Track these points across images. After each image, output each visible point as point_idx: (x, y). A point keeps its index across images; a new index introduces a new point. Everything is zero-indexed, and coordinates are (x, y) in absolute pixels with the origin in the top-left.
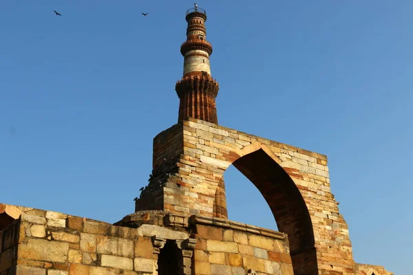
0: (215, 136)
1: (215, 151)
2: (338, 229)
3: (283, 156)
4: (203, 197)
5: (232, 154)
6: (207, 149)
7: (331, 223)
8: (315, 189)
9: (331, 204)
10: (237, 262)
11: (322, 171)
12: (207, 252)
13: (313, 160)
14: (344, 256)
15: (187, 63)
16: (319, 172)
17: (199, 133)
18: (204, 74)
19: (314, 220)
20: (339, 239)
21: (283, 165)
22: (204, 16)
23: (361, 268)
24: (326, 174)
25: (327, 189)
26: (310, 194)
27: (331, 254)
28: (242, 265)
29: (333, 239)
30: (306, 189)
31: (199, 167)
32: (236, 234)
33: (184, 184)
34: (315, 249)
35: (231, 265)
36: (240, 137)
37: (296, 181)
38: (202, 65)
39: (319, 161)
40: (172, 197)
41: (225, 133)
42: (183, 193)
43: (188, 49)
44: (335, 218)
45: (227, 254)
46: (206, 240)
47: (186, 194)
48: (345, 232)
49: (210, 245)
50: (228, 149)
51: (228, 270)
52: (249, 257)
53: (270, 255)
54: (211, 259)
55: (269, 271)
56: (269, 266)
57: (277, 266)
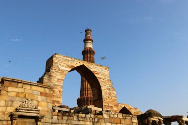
0: (65, 60)
1: (65, 65)
2: (112, 92)
3: (92, 67)
4: (59, 80)
5: (71, 66)
6: (62, 64)
7: (109, 89)
8: (104, 78)
9: (110, 83)
10: (22, 96)
11: (107, 72)
12: (8, 92)
13: (103, 68)
14: (114, 101)
15: (85, 45)
16: (105, 72)
17: (59, 59)
18: (90, 48)
19: (102, 88)
20: (112, 95)
21: (91, 70)
22: (90, 31)
23: (120, 105)
24: (108, 73)
25: (109, 78)
26: (101, 80)
27: (108, 100)
28: (25, 97)
29: (110, 95)
30: (100, 78)
31: (58, 70)
32: (25, 85)
33: (52, 76)
34: (102, 99)
35: (19, 97)
36: (76, 60)
37: (96, 75)
38: (90, 45)
39: (106, 69)
40: (46, 80)
41: (70, 59)
42: (51, 79)
43: (86, 41)
44: (111, 88)
45: (18, 93)
46: (8, 87)
47: (53, 79)
48: (115, 93)
49: (10, 89)
50: (70, 64)
51: (17, 99)
52: (29, 94)
53: (41, 94)
54: (9, 94)
55: (39, 100)
56: (40, 98)
57: (44, 98)
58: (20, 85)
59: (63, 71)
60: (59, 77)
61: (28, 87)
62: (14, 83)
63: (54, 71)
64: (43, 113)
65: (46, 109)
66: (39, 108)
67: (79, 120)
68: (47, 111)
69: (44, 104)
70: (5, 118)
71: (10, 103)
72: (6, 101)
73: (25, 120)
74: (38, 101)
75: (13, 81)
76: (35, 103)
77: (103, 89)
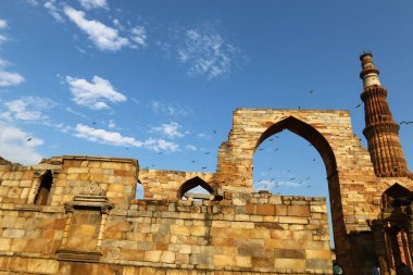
0: (255, 115)
1: (256, 124)
2: (360, 157)
3: (310, 117)
4: (246, 151)
5: (268, 123)
6: (250, 124)
7: (352, 153)
8: (338, 132)
9: (353, 141)
10: (86, 178)
11: (345, 121)
12: (67, 174)
13: (336, 115)
15: (364, 83)
16: (342, 122)
17: (244, 116)
20: (360, 163)
21: (308, 123)
22: (370, 55)
24: (349, 122)
25: (350, 132)
26: (332, 137)
27: (352, 173)
30: (330, 134)
31: (243, 134)
32: (91, 163)
33: (232, 145)
35: (81, 180)
36: (275, 112)
37: (320, 131)
39: (341, 115)
41: (264, 112)
42: (231, 150)
43: (364, 75)
44: (357, 149)
45: (80, 174)
46: (68, 168)
47: (234, 150)
48: (367, 157)
49: (70, 170)
50: (265, 120)
51: (78, 183)
52: (96, 175)
53: (116, 173)
54: (69, 178)
55: (110, 182)
56: (112, 179)
57: (119, 178)
58: (84, 163)
59: (251, 134)
60: (246, 145)
61: (96, 165)
62: (75, 162)
63: (235, 136)
64: (114, 202)
65: (120, 195)
66: (109, 195)
67: (177, 211)
68: (122, 198)
69: (117, 187)
70: (60, 210)
71: (68, 190)
72: (64, 187)
73: (87, 212)
74: (109, 184)
75: (74, 159)
76: (104, 187)
77: (336, 153)
